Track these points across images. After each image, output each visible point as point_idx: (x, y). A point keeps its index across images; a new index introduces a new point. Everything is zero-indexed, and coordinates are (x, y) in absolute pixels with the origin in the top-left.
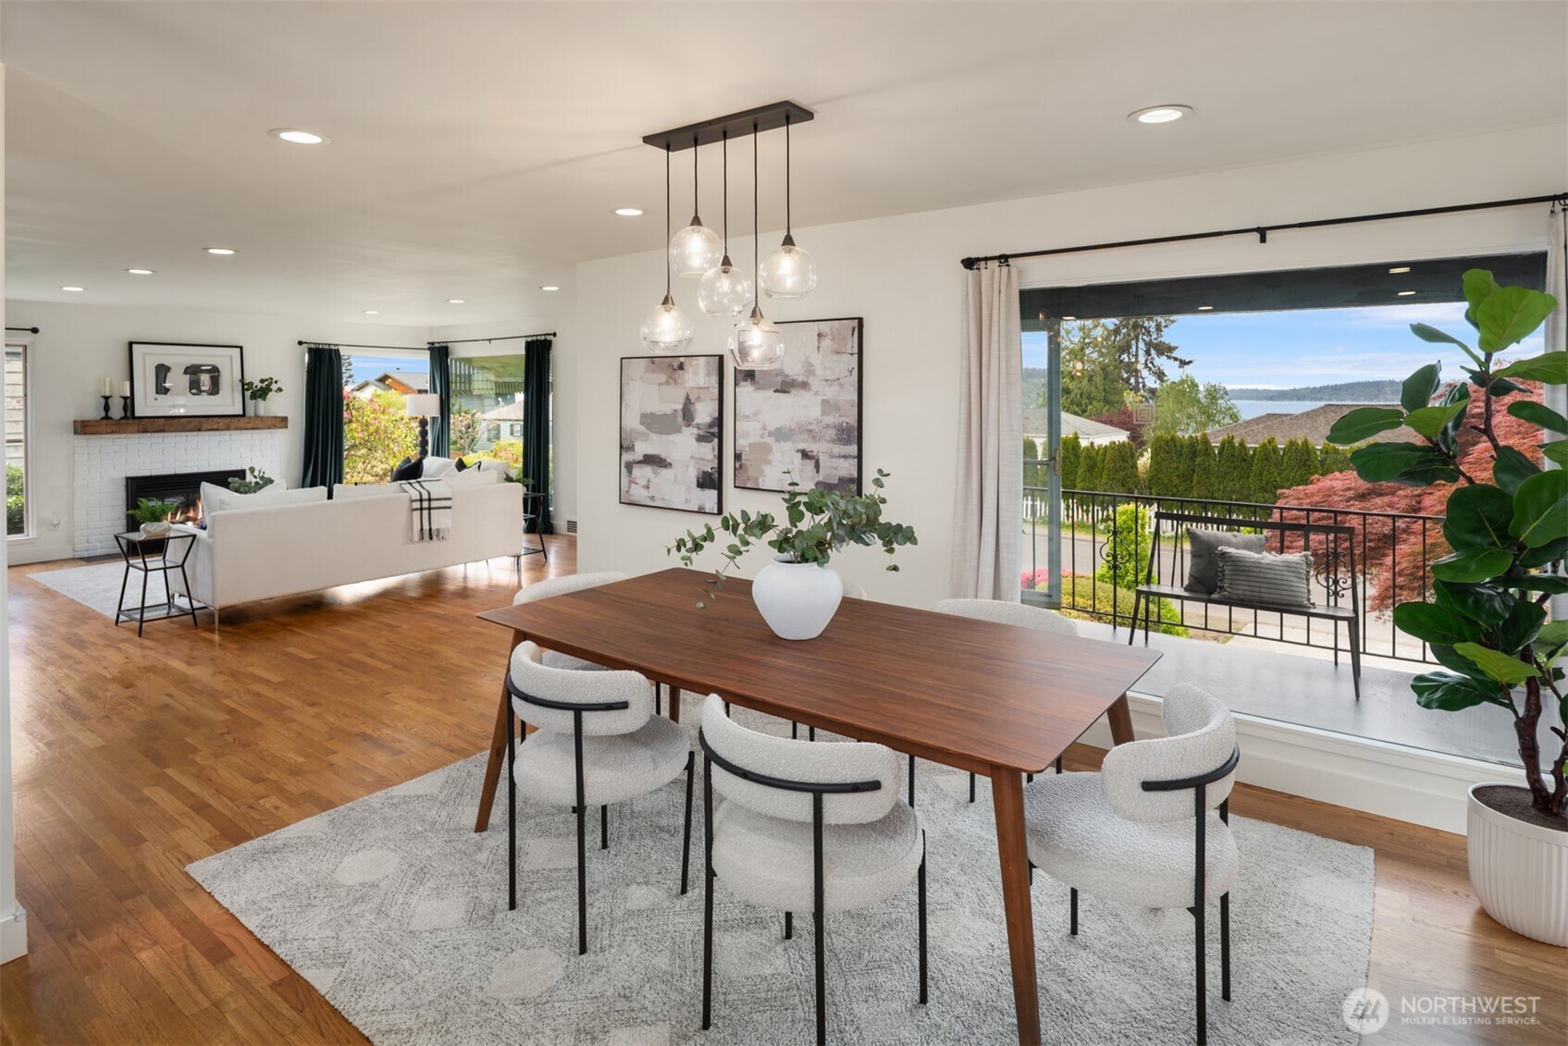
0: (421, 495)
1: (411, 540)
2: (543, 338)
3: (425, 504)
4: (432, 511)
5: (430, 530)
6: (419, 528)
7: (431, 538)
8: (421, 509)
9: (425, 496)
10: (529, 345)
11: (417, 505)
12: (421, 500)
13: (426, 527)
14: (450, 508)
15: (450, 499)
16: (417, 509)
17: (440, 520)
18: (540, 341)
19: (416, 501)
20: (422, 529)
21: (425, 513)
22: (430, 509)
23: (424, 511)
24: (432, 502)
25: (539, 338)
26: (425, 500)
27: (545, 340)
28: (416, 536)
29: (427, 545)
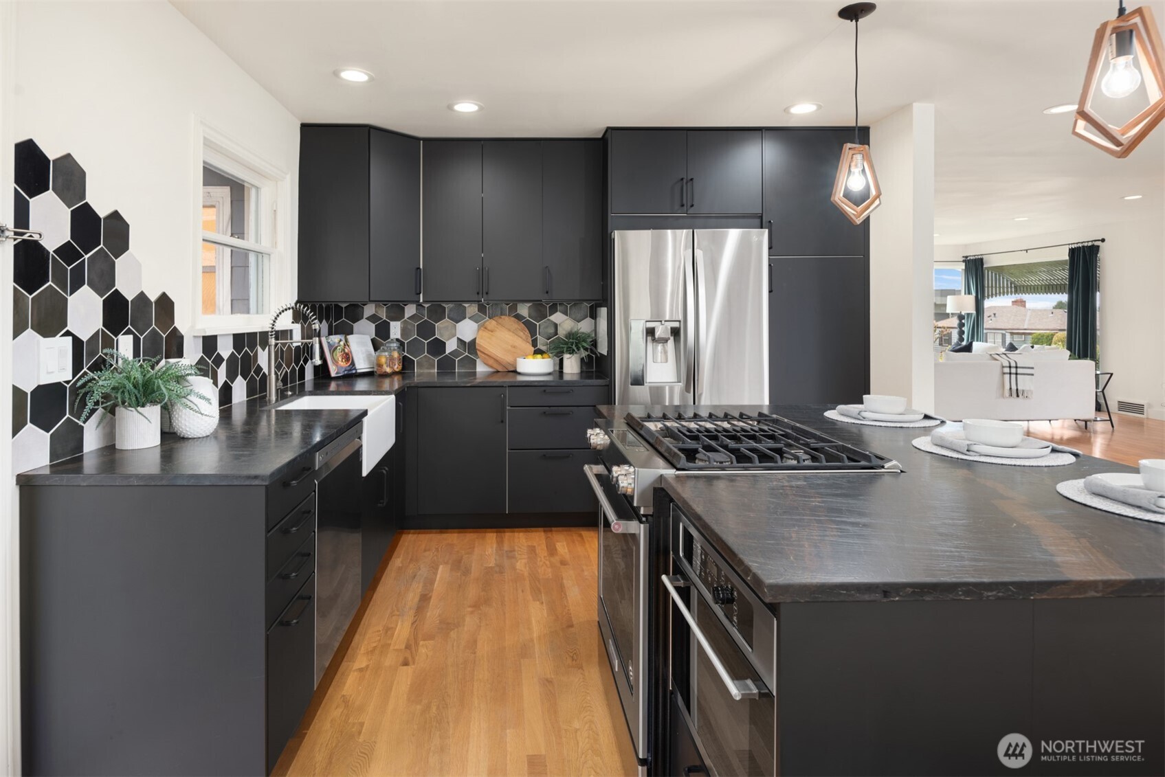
0: (1010, 363)
1: (1003, 396)
2: (1090, 244)
3: (1013, 370)
4: (1018, 376)
5: (1017, 390)
6: (1009, 388)
7: (1018, 396)
8: (1010, 373)
9: (1013, 364)
10: (1073, 252)
11: (1007, 370)
12: (1010, 367)
13: (1014, 387)
14: (1032, 375)
15: (1033, 368)
16: (1007, 373)
17: (1024, 383)
18: (1087, 246)
19: (1006, 367)
20: (1011, 389)
21: (1013, 377)
22: (1016, 374)
23: (1012, 376)
24: (1018, 369)
25: (1086, 244)
26: (1013, 367)
27: (1093, 245)
28: (1007, 393)
29: (1014, 400)
